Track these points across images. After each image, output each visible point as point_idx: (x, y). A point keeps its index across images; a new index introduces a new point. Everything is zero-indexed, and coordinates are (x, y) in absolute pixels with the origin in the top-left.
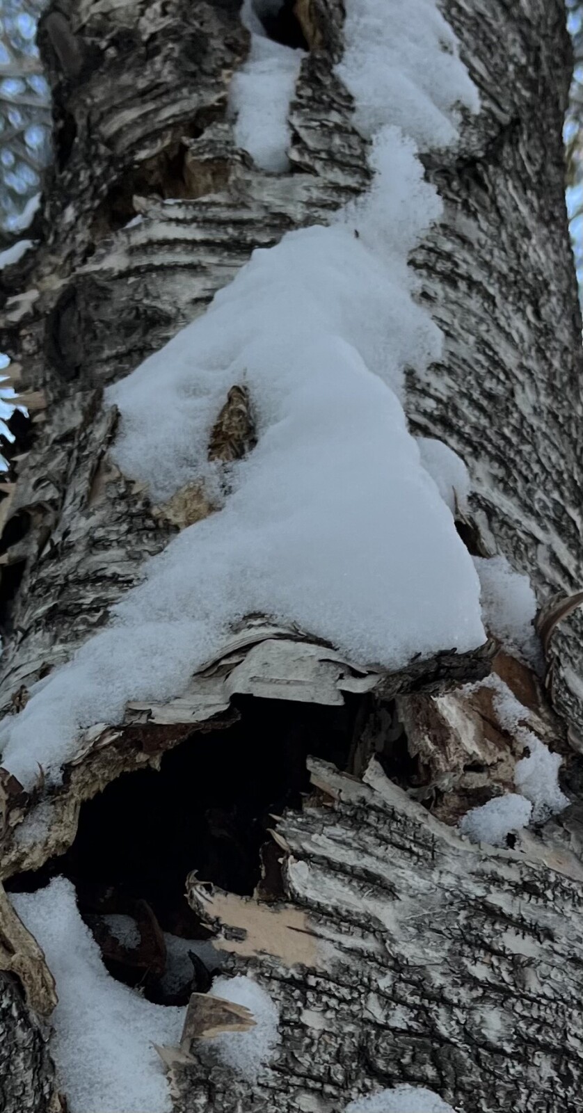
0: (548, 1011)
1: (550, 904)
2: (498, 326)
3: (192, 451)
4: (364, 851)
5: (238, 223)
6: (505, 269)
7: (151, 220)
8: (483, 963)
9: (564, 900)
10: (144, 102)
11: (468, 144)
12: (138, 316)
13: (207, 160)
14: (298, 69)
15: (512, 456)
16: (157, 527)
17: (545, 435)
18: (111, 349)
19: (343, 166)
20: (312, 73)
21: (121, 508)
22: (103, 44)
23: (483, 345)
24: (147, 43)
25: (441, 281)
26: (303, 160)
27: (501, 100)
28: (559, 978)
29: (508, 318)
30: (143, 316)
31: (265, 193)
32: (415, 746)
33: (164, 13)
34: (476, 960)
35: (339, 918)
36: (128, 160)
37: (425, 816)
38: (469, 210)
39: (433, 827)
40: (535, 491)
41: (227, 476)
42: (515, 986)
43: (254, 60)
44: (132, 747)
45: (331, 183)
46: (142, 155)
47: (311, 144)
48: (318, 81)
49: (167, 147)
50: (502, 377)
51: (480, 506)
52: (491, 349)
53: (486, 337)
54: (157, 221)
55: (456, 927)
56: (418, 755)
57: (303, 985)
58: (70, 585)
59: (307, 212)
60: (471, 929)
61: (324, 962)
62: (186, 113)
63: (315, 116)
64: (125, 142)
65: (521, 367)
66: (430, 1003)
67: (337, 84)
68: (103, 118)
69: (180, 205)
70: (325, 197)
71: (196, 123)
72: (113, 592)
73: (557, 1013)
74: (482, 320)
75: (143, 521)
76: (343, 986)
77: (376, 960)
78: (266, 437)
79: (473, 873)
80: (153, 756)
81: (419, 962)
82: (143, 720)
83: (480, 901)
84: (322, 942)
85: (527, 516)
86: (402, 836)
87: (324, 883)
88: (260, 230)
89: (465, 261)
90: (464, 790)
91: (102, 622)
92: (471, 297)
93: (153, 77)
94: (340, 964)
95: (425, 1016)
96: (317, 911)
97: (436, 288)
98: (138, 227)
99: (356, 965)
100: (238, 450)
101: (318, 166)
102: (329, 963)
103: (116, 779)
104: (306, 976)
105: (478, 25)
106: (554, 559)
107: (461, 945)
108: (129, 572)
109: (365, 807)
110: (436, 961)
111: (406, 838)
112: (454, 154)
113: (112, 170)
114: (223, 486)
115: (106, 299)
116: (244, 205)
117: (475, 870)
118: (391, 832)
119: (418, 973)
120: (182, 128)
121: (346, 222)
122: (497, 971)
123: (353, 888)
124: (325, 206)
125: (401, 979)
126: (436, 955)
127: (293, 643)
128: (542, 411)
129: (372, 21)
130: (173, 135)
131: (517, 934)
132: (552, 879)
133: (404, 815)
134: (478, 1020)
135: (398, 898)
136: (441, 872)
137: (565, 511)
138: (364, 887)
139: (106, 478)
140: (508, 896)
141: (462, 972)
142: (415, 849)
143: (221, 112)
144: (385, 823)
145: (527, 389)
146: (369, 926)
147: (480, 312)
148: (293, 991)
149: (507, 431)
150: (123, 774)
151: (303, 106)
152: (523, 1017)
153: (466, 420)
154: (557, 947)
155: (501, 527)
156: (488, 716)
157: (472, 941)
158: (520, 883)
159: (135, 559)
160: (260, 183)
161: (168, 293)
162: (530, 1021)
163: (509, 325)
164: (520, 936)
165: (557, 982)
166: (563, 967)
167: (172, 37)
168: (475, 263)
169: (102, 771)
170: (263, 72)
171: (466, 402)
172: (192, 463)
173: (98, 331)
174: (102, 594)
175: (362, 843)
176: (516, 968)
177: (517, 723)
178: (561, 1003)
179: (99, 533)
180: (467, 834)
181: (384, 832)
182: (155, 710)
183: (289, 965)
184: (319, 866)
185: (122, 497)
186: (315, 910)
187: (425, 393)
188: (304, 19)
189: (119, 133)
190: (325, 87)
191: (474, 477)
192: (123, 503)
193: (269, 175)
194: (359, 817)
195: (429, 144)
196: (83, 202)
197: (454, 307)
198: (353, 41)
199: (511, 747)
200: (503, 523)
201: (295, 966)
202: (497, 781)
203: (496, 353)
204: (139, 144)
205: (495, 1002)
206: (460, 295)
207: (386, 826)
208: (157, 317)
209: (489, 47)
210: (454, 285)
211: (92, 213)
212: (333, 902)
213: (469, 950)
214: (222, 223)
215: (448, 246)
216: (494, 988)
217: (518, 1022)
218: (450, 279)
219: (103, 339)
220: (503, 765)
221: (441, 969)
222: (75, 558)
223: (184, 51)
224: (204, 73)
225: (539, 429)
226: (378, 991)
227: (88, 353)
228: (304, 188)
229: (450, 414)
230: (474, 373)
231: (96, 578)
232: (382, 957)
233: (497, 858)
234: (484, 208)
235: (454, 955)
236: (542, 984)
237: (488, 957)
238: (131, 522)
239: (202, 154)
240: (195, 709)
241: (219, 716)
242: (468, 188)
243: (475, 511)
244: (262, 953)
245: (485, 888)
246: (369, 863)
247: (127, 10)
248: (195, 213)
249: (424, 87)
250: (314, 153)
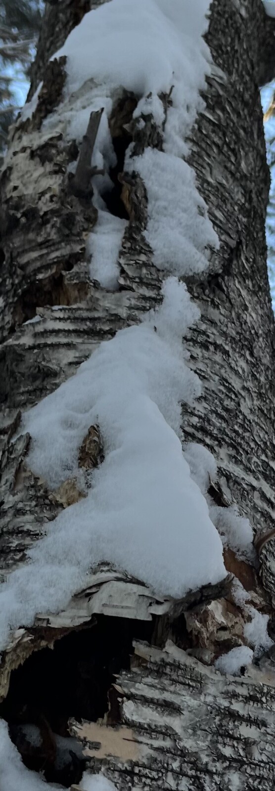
0: (265, 770)
1: (264, 705)
2: (231, 367)
3: (70, 462)
4: (164, 689)
5: (92, 320)
6: (234, 333)
7: (45, 318)
8: (229, 745)
9: (272, 702)
10: (41, 249)
11: (214, 266)
12: (39, 370)
13: (75, 283)
14: (123, 231)
15: (239, 441)
16: (52, 504)
17: (257, 424)
18: (24, 387)
19: (148, 285)
20: (131, 235)
21: (32, 492)
22: (19, 215)
23: (223, 381)
24: (42, 217)
25: (200, 347)
26: (126, 284)
27: (230, 232)
28: (270, 749)
29: (236, 361)
30: (42, 371)
31: (106, 302)
32: (191, 626)
33: (51, 201)
34: (225, 744)
35: (151, 730)
36: (32, 278)
37: (196, 663)
38: (214, 305)
39: (201, 669)
40: (252, 458)
41: (88, 477)
42: (246, 757)
43: (100, 225)
44: (38, 639)
45: (141, 295)
46: (40, 276)
47: (130, 274)
48: (134, 239)
49: (53, 274)
50: (233, 397)
51: (223, 474)
52: (227, 382)
53: (225, 375)
54: (49, 320)
55: (214, 726)
56: (192, 631)
57: (131, 773)
58: (5, 535)
59: (129, 312)
60: (222, 726)
61: (143, 757)
62: (64, 256)
63: (133, 258)
64: (30, 268)
65: (244, 388)
66: (200, 773)
67: (143, 239)
68: (19, 254)
69: (61, 310)
70: (138, 304)
71: (69, 262)
72: (27, 541)
73: (269, 771)
74: (222, 366)
75: (44, 500)
76: (153, 770)
77: (171, 753)
78: (110, 456)
79: (223, 693)
80: (49, 642)
81: (194, 750)
82: (44, 625)
83: (227, 709)
84: (142, 746)
85: (248, 474)
86: (183, 677)
87: (142, 710)
88: (104, 323)
89: (213, 334)
90: (217, 641)
91: (23, 559)
92: (216, 354)
93: (46, 236)
94: (152, 757)
95: (198, 782)
96: (138, 728)
97: (198, 351)
98: (38, 323)
99: (160, 757)
100: (94, 462)
101: (134, 286)
102: (145, 758)
103: (30, 656)
104: (133, 768)
105: (218, 190)
106: (263, 496)
107: (217, 737)
108: (36, 529)
109: (164, 664)
110: (203, 748)
111: (186, 678)
112: (206, 273)
113: (24, 282)
114: (87, 483)
115: (22, 360)
116: (95, 309)
117: (223, 691)
118: (178, 676)
119: (194, 756)
120: (62, 264)
121: (150, 320)
122: (236, 749)
123: (158, 712)
124: (138, 309)
125: (185, 761)
126: (204, 744)
127: (125, 583)
128: (255, 410)
129: (162, 203)
130: (57, 267)
131: (247, 725)
132: (265, 690)
133: (185, 665)
134: (226, 780)
135: (182, 714)
136: (205, 695)
137: (268, 465)
138: (164, 710)
139: (23, 475)
140: (242, 704)
141: (217, 753)
142: (191, 683)
143: (83, 256)
144: (175, 671)
145: (247, 399)
146: (167, 732)
147: (220, 362)
148: (126, 777)
149: (236, 427)
150: (33, 652)
151: (125, 253)
152: (251, 776)
153: (214, 426)
154: (269, 730)
155: (234, 484)
156: (229, 599)
157: (224, 734)
158: (248, 696)
159: (39, 521)
160: (103, 297)
161: (55, 359)
162: (255, 778)
163: (237, 365)
164: (249, 727)
165: (269, 752)
166: (273, 742)
167: (56, 214)
168: (218, 334)
169: (23, 653)
170: (104, 233)
171: (214, 415)
172: (68, 468)
173: (18, 378)
174: (22, 541)
175: (162, 685)
176: (246, 746)
177: (244, 602)
178: (271, 764)
179: (20, 505)
180: (218, 670)
181: (174, 677)
182: (51, 619)
183: (124, 760)
184: (139, 701)
185: (32, 486)
186: (138, 727)
187: (192, 414)
188: (125, 202)
189: (28, 263)
190: (138, 241)
191: (219, 458)
192: (33, 490)
193: (108, 291)
194: (161, 670)
195: (193, 271)
196: (8, 297)
197: (207, 361)
198: (152, 216)
199: (242, 614)
200: (236, 482)
201: (127, 762)
202: (235, 635)
203: (230, 384)
204: (38, 270)
205: (236, 769)
206: (211, 353)
207: (176, 673)
208: (49, 372)
209: (224, 201)
210: (207, 349)
211: (13, 305)
212: (148, 721)
213: (221, 739)
214: (83, 320)
215: (203, 327)
216: (235, 760)
217: (248, 779)
218: (205, 346)
219: (20, 382)
220: (237, 625)
221: (206, 752)
222: (7, 519)
223: (62, 222)
224: (74, 235)
225: (253, 421)
226: (172, 771)
227: (12, 389)
228: (127, 299)
229: (206, 424)
230: (218, 398)
231: (18, 532)
232: (174, 750)
233: (235, 682)
234: (223, 301)
235: (214, 743)
236: (261, 754)
237: (231, 741)
238: (37, 501)
239: (73, 280)
240: (73, 618)
241: (85, 623)
242: (214, 292)
243: (220, 477)
244: (109, 756)
245: (229, 702)
246: (167, 696)
247: (31, 196)
248: (70, 314)
249: (190, 237)
250: (132, 279)
